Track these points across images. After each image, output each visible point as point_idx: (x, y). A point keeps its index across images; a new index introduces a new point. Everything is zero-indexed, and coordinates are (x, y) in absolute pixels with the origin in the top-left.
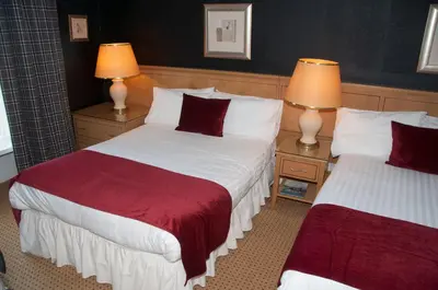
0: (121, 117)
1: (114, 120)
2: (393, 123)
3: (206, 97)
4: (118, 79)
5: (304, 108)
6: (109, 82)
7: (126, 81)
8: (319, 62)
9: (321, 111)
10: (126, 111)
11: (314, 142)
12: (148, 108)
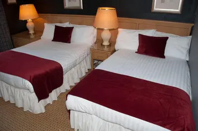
0: (32, 37)
1: (29, 38)
2: (139, 34)
3: (65, 26)
4: (30, 20)
5: (102, 30)
6: (26, 22)
7: (33, 20)
8: (107, 9)
9: (110, 30)
10: (34, 34)
11: (109, 44)
12: (43, 32)
